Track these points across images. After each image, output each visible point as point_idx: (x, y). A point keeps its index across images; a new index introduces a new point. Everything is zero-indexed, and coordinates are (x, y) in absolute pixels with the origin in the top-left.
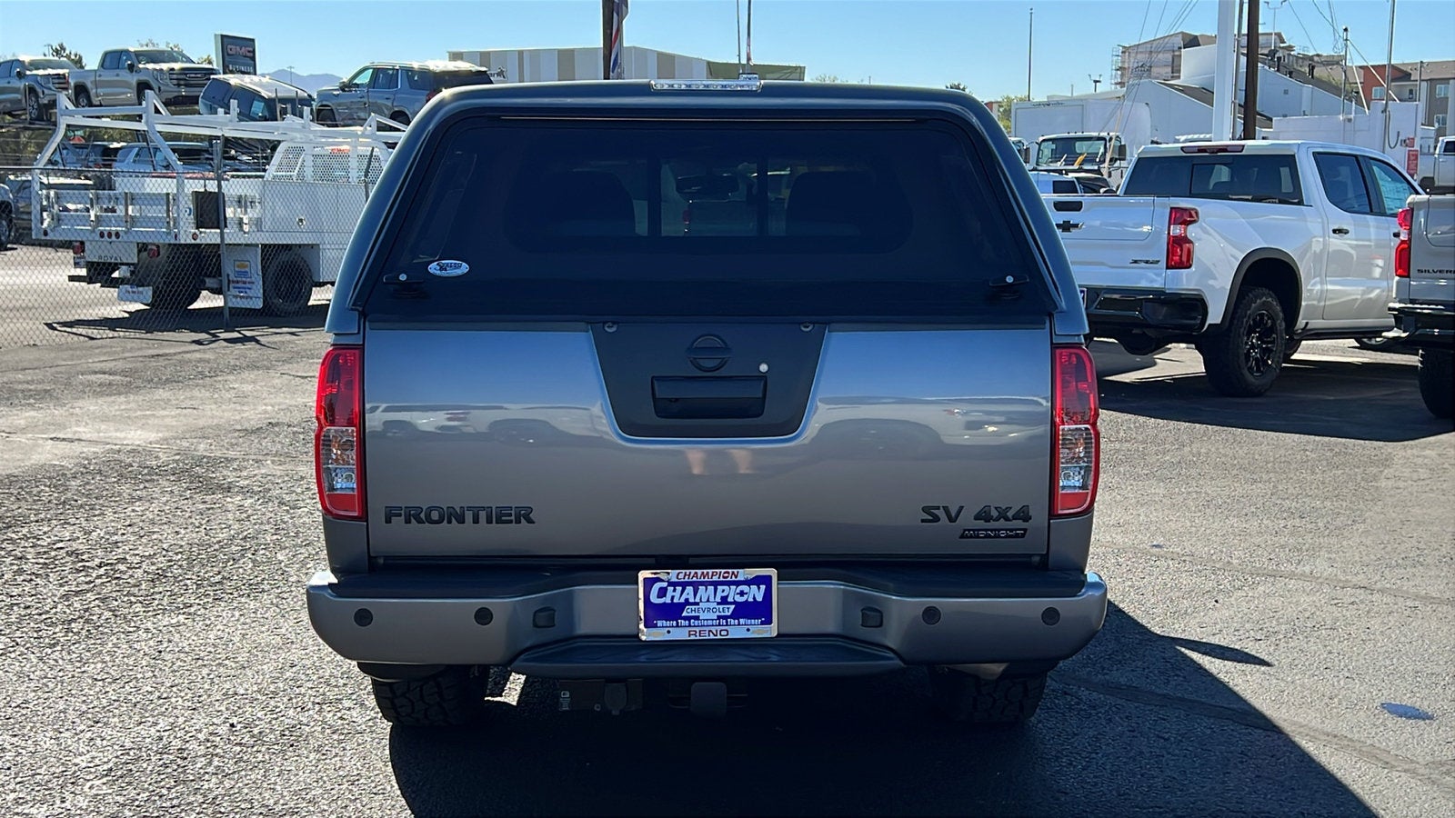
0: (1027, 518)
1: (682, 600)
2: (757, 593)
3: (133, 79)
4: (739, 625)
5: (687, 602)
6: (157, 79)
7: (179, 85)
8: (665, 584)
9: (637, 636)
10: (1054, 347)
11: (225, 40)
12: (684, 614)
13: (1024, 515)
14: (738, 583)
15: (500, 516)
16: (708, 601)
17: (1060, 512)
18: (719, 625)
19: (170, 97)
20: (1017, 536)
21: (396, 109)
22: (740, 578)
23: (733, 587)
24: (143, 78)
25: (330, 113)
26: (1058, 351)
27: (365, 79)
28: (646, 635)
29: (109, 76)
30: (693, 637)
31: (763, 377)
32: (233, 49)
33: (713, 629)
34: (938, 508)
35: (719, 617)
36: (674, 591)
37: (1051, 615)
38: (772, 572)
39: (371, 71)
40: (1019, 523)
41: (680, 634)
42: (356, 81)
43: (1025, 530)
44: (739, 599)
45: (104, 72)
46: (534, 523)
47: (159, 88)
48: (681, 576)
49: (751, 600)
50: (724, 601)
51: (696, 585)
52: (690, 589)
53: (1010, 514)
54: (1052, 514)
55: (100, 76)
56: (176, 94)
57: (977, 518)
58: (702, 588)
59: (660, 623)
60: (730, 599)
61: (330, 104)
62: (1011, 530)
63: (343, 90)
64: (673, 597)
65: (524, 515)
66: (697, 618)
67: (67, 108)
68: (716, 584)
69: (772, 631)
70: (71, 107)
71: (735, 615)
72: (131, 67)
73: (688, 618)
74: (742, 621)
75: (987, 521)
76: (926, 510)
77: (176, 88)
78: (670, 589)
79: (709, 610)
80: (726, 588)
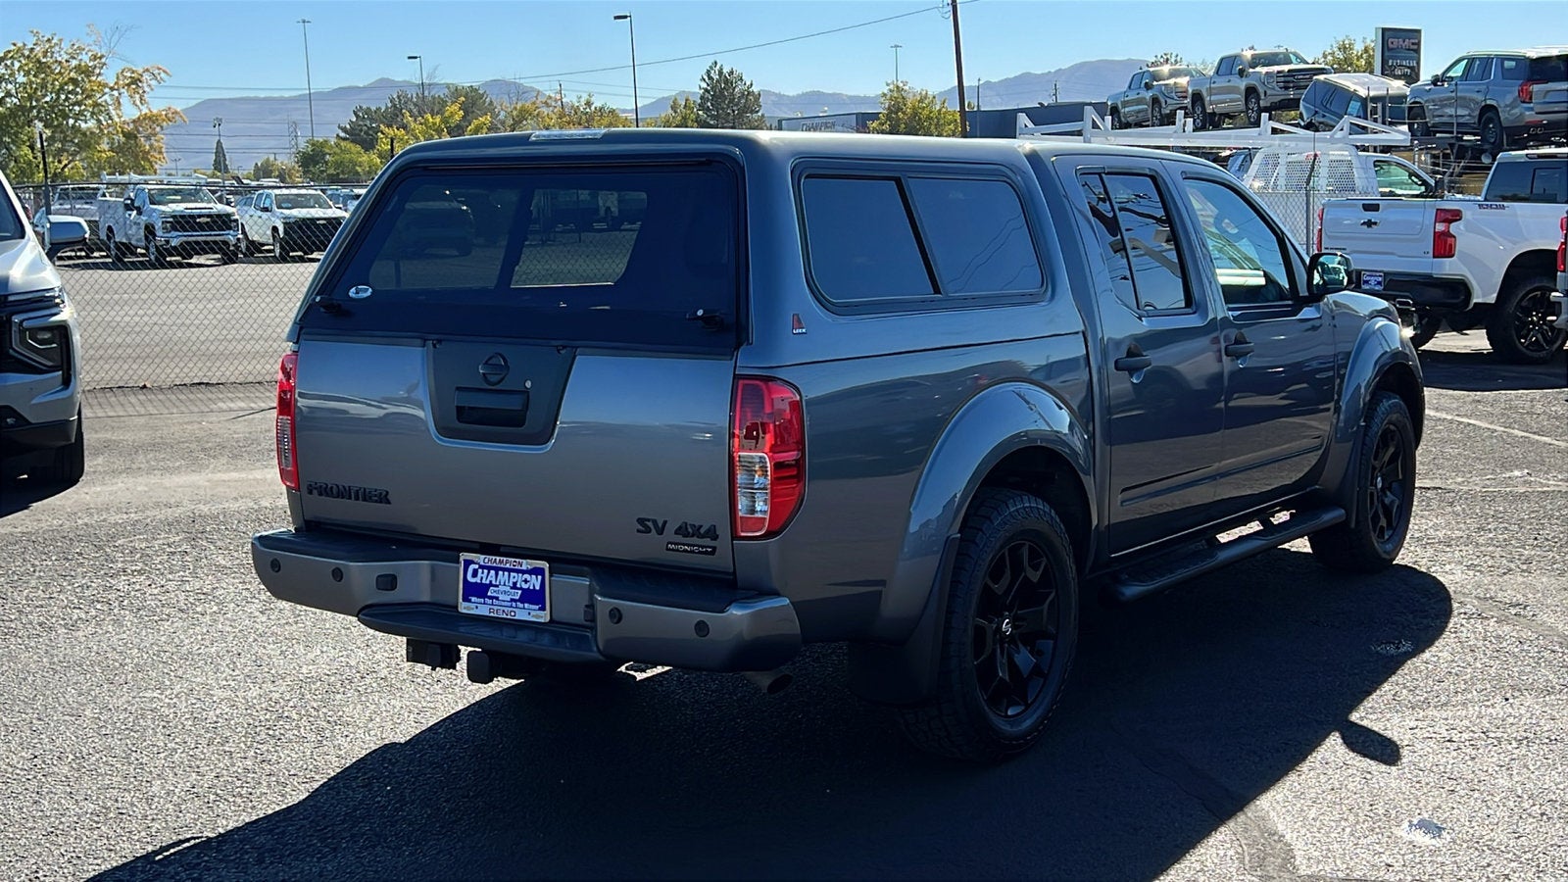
0: (715, 538)
1: (488, 582)
2: (535, 582)
3: (1242, 84)
4: (524, 608)
5: (491, 584)
6: (1264, 83)
7: (1286, 88)
8: (477, 566)
9: (457, 607)
10: (736, 377)
11: (1387, 33)
12: (489, 594)
13: (712, 534)
14: (524, 572)
15: (366, 496)
16: (505, 585)
17: (743, 534)
18: (511, 607)
19: (1276, 101)
20: (706, 553)
21: (1488, 102)
22: (524, 568)
23: (520, 575)
24: (1252, 82)
25: (1420, 111)
26: (741, 382)
27: (1457, 72)
28: (464, 608)
29: (1222, 82)
30: (492, 614)
31: (526, 392)
32: (1394, 43)
33: (506, 609)
34: (649, 520)
35: (512, 600)
36: (483, 573)
37: (702, 627)
38: (545, 565)
39: (1466, 61)
40: (707, 541)
41: (483, 610)
42: (1451, 74)
43: (714, 548)
44: (525, 586)
45: (1217, 79)
46: (389, 503)
47: (1265, 92)
48: (486, 560)
49: (531, 588)
50: (514, 586)
51: (497, 570)
52: (493, 572)
53: (702, 531)
54: (735, 537)
55: (1214, 83)
56: (1282, 97)
57: (677, 532)
58: (501, 573)
59: (473, 599)
60: (518, 586)
61: (1422, 101)
62: (703, 547)
63: (1435, 85)
64: (482, 578)
65: (384, 498)
66: (497, 598)
67: (1026, 126)
68: (510, 571)
69: (544, 617)
70: (1030, 125)
71: (522, 600)
72: (1241, 73)
73: (491, 598)
74: (526, 605)
75: (685, 536)
76: (641, 521)
77: (1282, 92)
78: (480, 571)
79: (505, 592)
80: (515, 574)
